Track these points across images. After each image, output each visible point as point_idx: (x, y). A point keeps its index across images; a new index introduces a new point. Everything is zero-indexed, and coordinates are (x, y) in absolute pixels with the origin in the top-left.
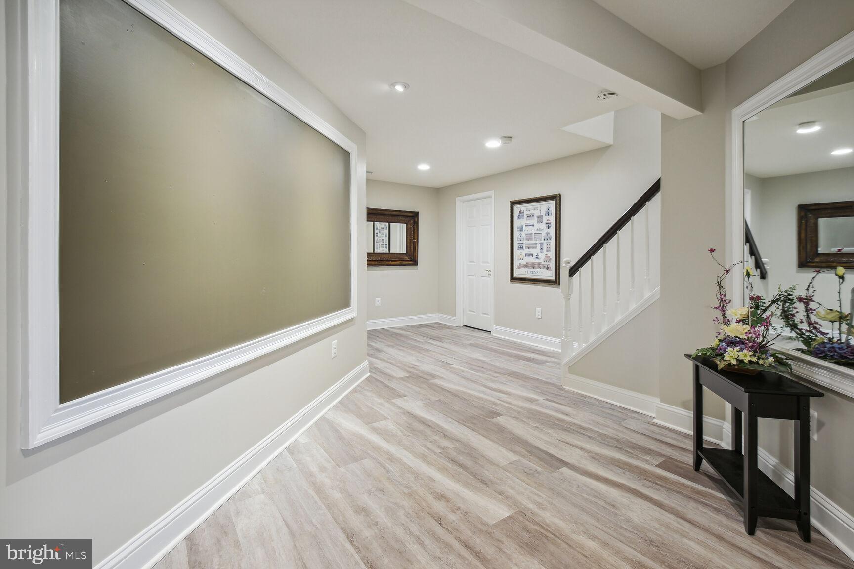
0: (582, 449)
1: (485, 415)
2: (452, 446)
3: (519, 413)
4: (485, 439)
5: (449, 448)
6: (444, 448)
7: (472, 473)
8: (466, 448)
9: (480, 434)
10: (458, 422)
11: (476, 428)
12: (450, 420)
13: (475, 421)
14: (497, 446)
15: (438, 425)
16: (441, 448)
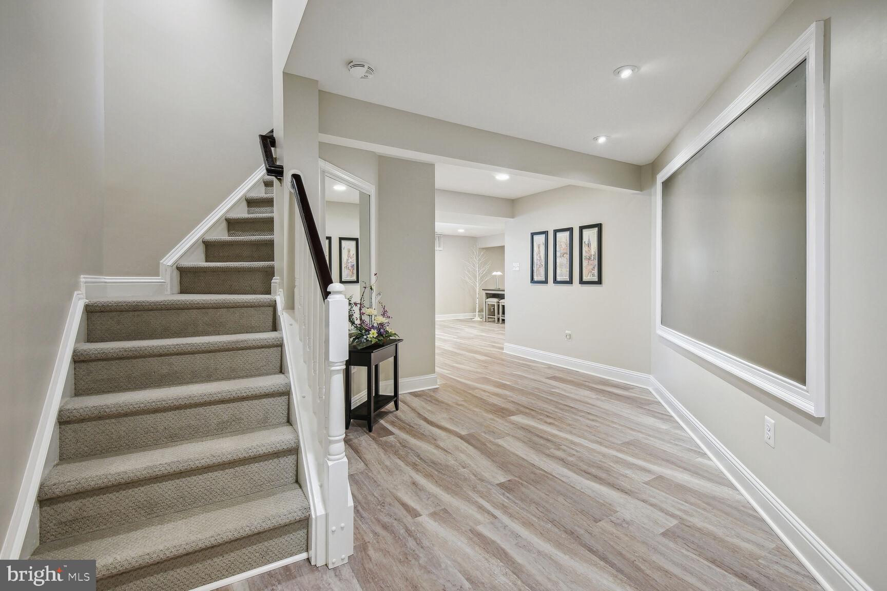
0: (438, 447)
1: (520, 485)
2: (552, 450)
3: (474, 488)
4: (521, 455)
5: (555, 449)
6: (559, 449)
7: (532, 433)
8: (539, 449)
9: (528, 461)
10: (553, 476)
11: (531, 467)
12: (563, 479)
13: (532, 476)
14: (512, 450)
15: (575, 472)
16: (562, 449)
